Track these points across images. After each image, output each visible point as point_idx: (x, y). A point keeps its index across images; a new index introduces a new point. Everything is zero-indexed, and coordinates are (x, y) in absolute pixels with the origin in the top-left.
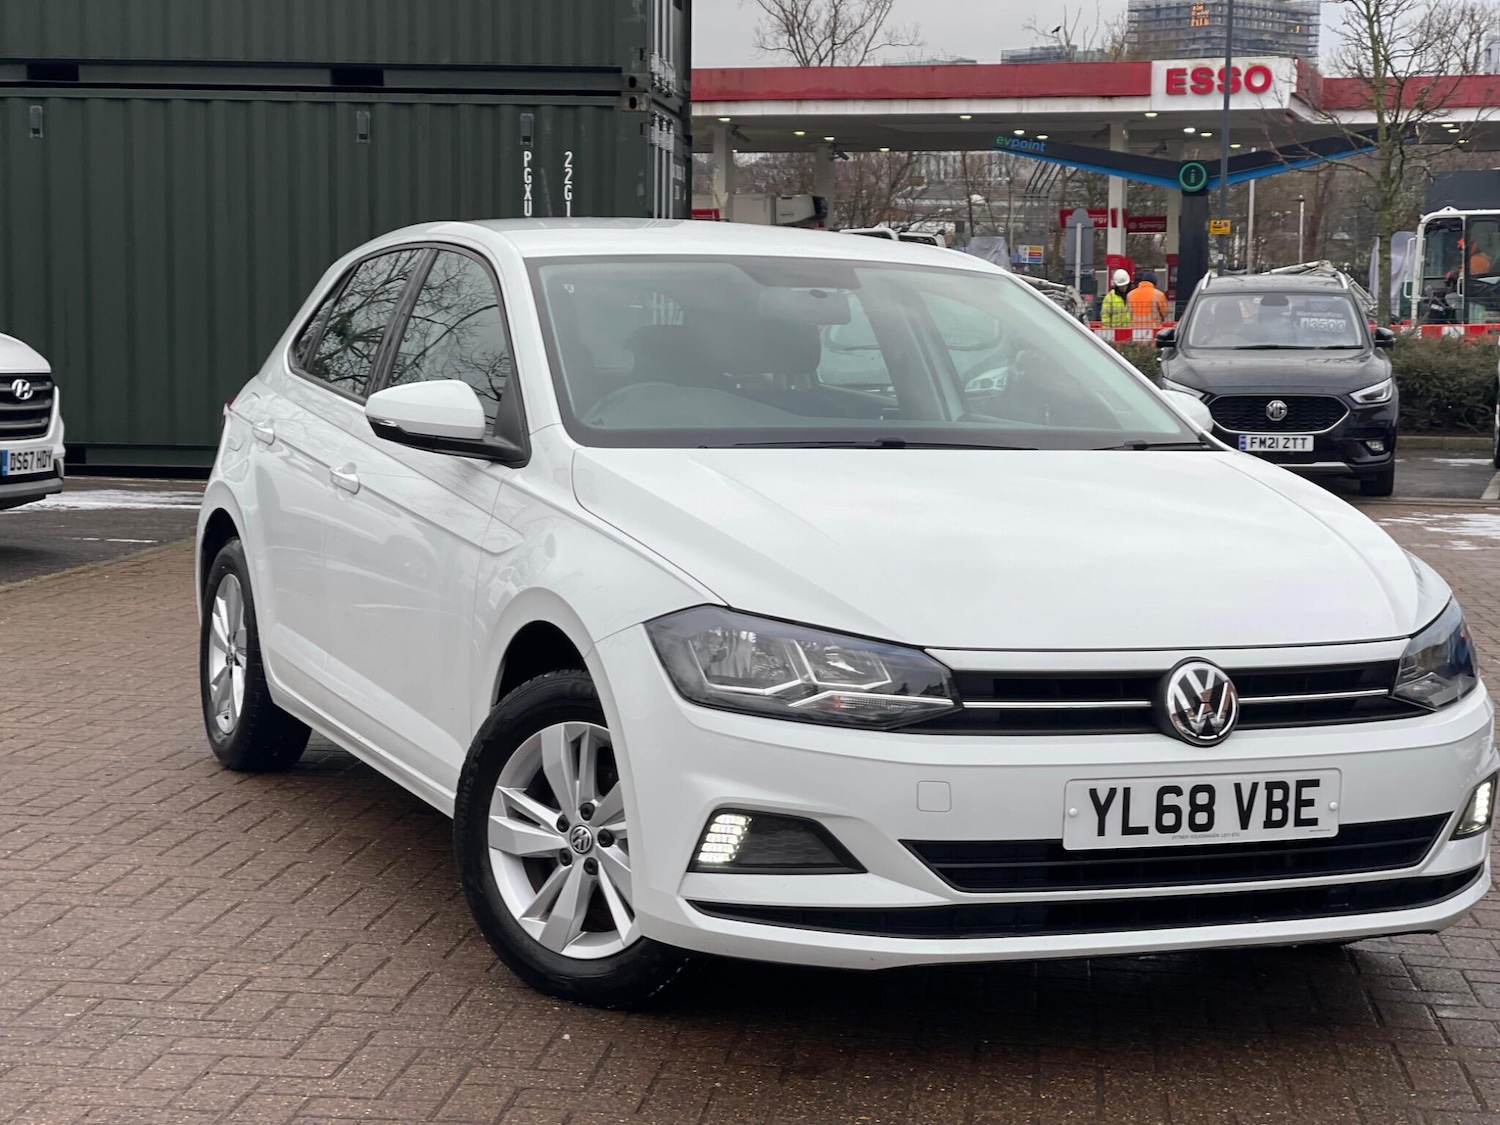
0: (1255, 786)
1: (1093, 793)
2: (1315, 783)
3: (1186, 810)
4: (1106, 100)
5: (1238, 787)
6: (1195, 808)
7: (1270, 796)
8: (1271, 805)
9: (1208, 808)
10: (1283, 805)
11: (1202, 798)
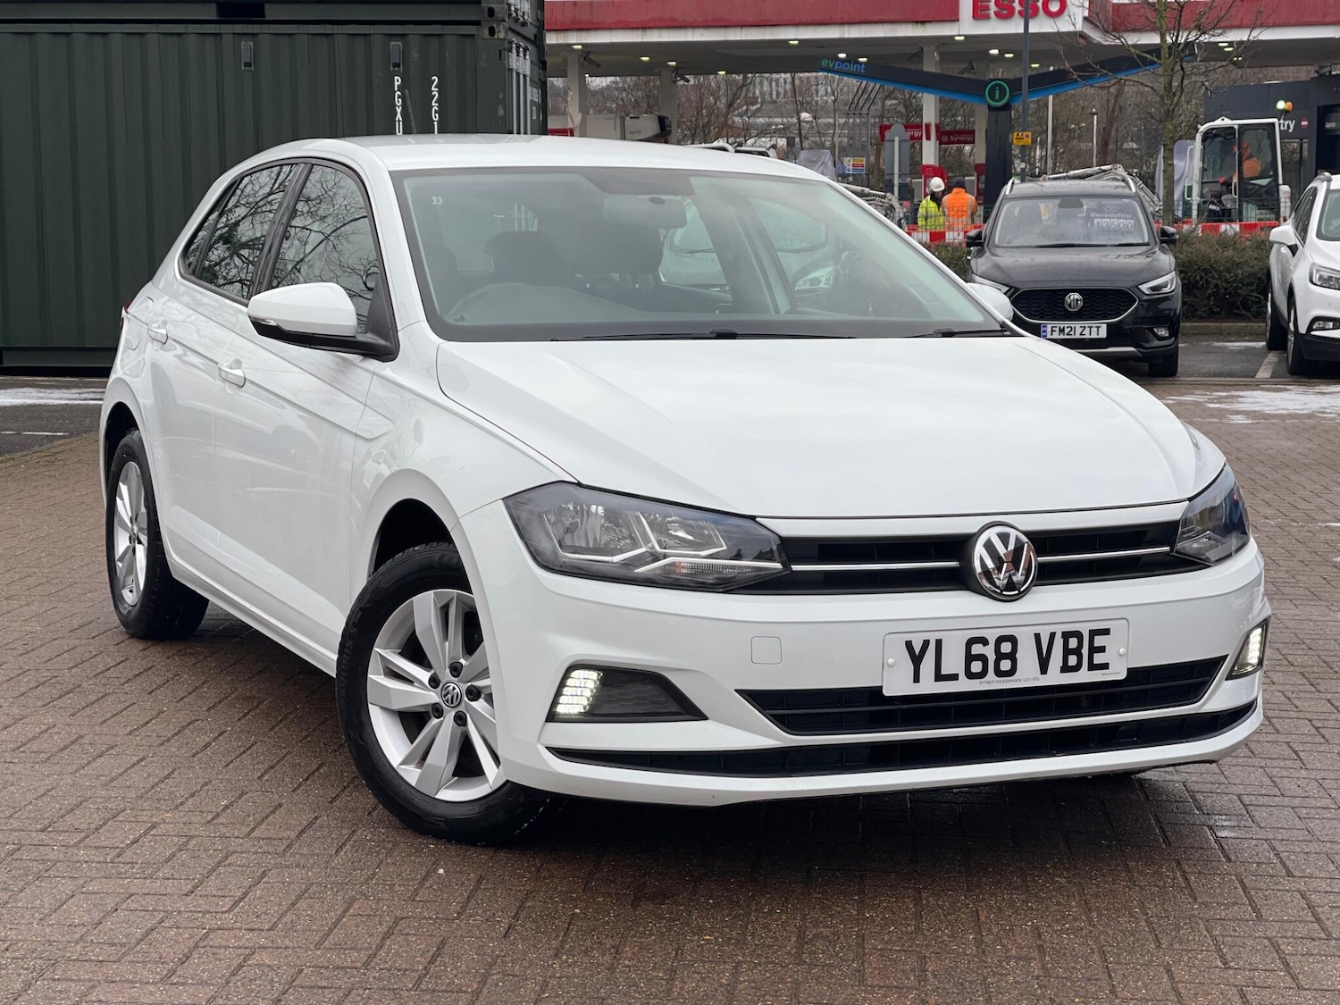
0: (1053, 635)
1: (909, 645)
2: (1106, 632)
3: (992, 658)
4: (919, 25)
5: (1037, 636)
6: (1000, 656)
7: (1066, 644)
8: (1067, 652)
9: (1012, 656)
10: (1077, 652)
11: (1006, 647)
